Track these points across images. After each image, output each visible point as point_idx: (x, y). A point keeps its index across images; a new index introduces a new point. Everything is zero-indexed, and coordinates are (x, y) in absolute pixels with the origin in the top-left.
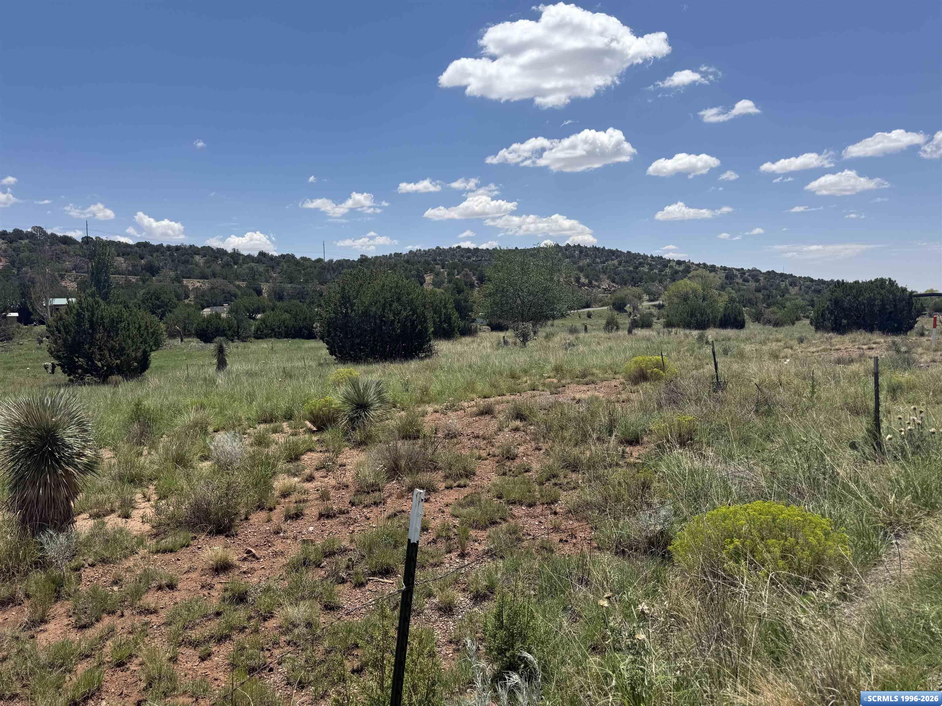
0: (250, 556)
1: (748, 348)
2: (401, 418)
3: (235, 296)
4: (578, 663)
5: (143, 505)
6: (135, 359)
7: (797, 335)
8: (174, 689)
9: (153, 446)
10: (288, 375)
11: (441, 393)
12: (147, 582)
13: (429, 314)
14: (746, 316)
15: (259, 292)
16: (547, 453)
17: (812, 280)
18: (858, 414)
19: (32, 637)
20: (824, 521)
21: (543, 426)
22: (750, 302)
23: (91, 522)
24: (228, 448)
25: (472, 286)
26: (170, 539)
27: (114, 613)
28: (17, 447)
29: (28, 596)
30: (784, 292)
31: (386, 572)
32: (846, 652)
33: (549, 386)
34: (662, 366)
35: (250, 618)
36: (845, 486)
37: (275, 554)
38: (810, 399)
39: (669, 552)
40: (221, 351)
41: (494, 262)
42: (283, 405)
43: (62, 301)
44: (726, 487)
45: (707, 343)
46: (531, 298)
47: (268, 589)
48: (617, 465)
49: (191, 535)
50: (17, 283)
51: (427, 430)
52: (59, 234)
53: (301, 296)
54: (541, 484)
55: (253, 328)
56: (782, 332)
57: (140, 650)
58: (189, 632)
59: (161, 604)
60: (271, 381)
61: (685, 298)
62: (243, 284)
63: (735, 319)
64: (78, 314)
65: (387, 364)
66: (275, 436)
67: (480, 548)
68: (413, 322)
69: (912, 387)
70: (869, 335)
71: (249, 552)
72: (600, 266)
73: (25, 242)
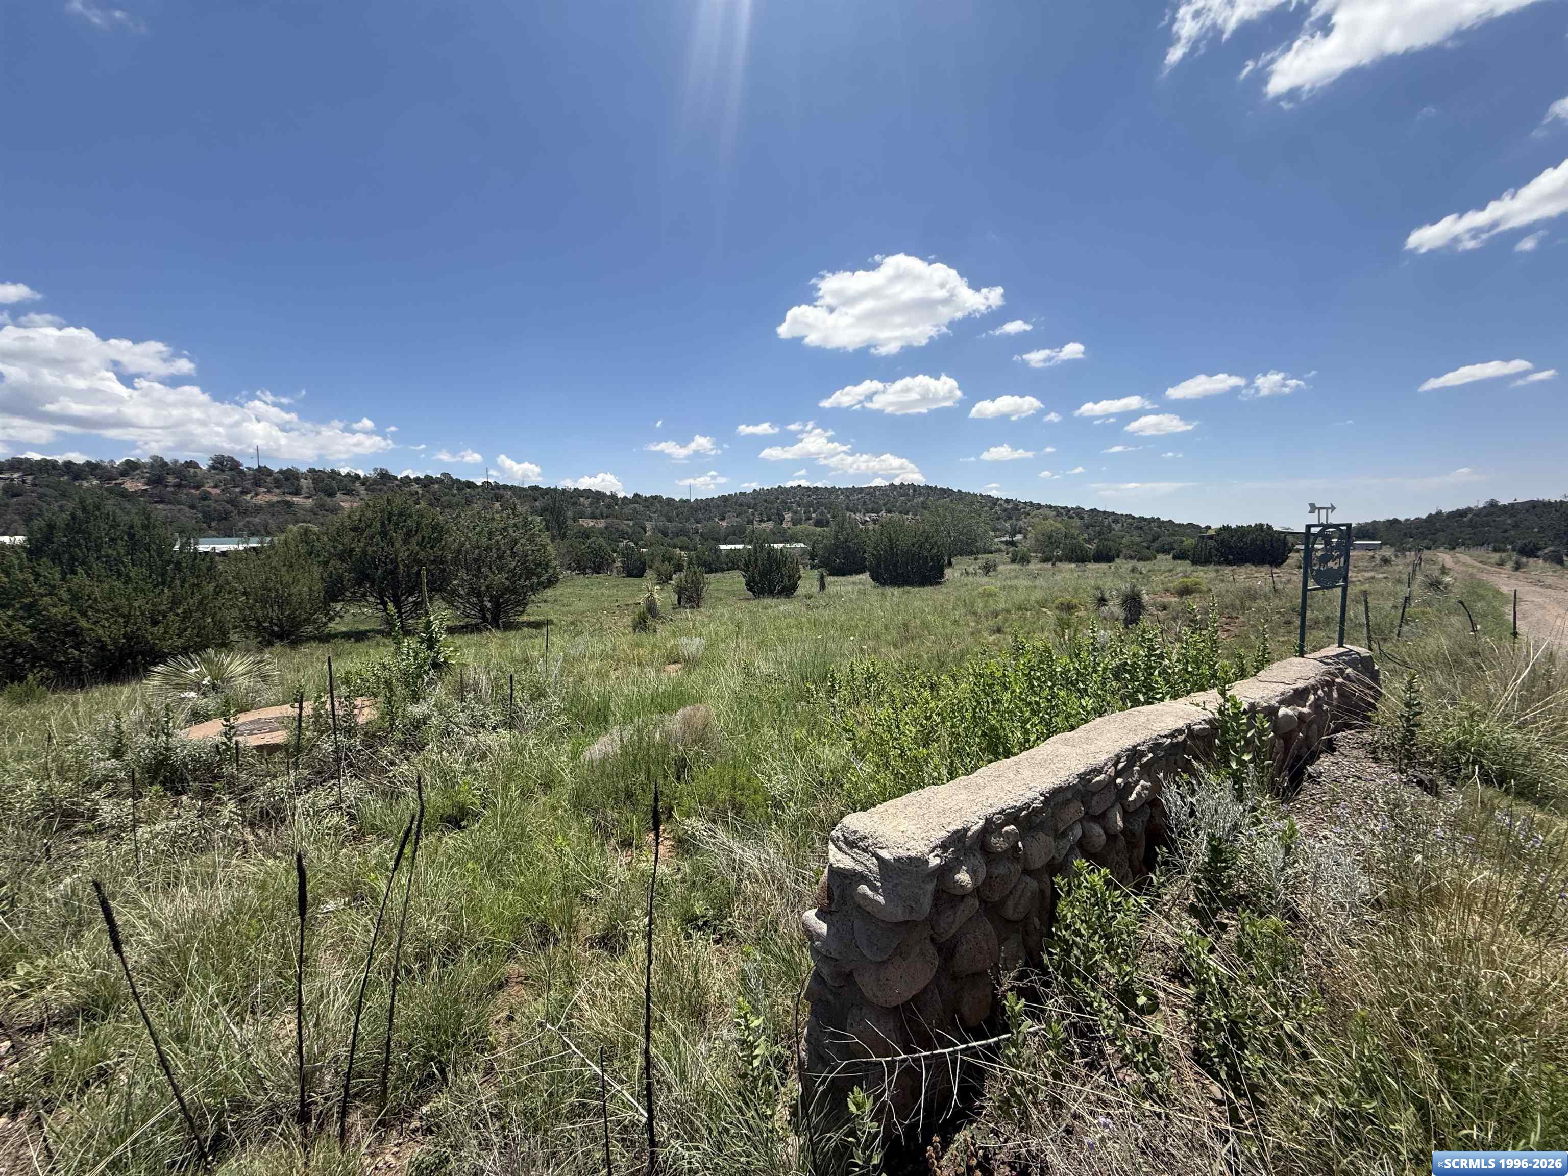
30: (1108, 529)
61: (1049, 536)
63: (1107, 554)
73: (436, 486)
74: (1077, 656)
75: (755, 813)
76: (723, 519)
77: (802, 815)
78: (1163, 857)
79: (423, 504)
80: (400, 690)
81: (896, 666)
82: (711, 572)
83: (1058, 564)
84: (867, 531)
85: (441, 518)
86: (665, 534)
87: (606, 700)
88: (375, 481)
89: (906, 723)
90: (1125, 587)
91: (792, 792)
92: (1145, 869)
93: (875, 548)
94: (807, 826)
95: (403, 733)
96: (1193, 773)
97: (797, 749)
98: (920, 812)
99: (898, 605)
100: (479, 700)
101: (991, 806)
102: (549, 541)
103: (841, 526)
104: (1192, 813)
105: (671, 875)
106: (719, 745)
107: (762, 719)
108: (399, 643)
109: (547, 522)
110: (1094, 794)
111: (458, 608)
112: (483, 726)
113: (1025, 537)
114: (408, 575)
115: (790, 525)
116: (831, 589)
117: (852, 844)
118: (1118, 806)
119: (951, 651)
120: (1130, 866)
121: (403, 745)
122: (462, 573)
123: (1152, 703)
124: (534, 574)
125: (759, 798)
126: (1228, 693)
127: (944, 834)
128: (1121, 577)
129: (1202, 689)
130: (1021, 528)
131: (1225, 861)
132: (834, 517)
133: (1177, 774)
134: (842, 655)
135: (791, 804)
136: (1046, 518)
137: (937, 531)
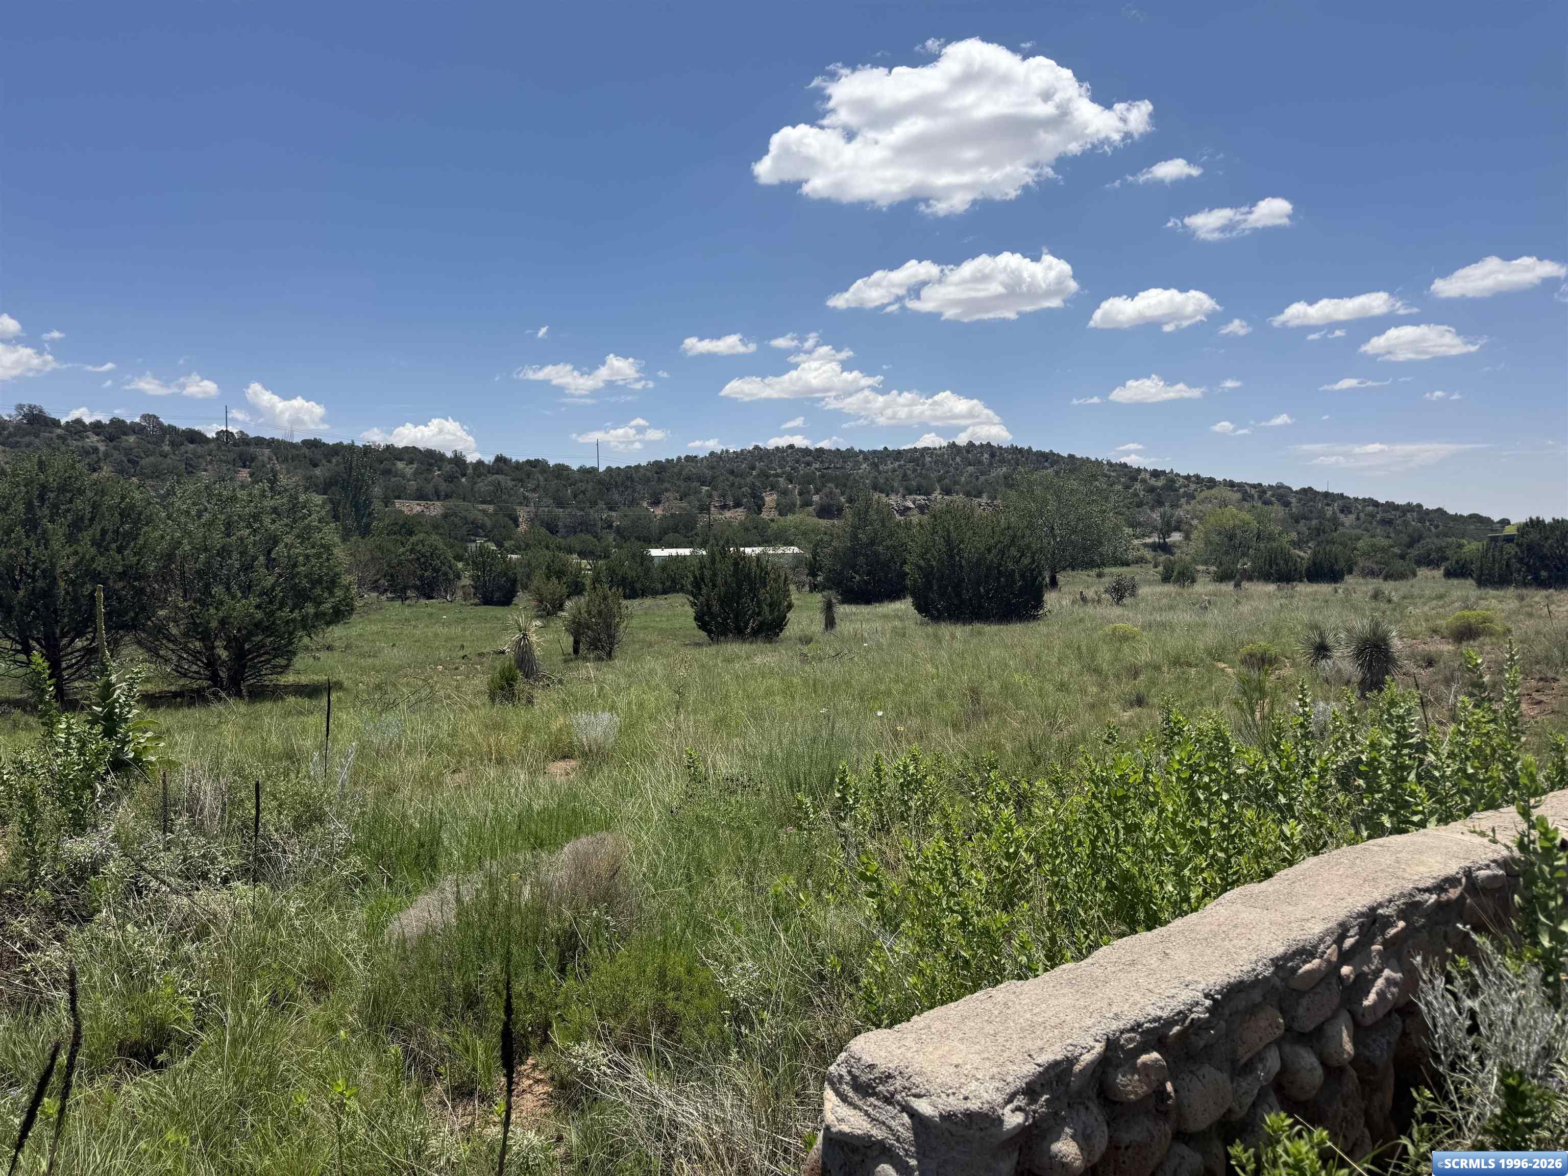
17: (1376, 504)
52: (182, 427)
61: (1230, 536)
63: (1331, 568)
73: (132, 439)
74: (1276, 746)
75: (700, 1032)
76: (656, 503)
77: (785, 1036)
78: (1424, 1107)
79: (106, 471)
80: (50, 812)
81: (957, 762)
82: (633, 594)
83: (1245, 585)
84: (908, 526)
85: (137, 495)
86: (552, 529)
87: (434, 828)
88: (18, 427)
89: (972, 866)
90: (1361, 624)
91: (768, 992)
92: (1394, 1131)
93: (922, 556)
94: (793, 1056)
95: (54, 891)
96: (1475, 955)
97: (778, 914)
98: (989, 1029)
99: (962, 655)
100: (198, 828)
101: (1117, 1017)
102: (337, 539)
103: (862, 517)
104: (1473, 1029)
105: (544, 1150)
106: (639, 906)
107: (716, 858)
108: (50, 725)
109: (335, 505)
110: (1301, 994)
111: (167, 661)
112: (204, 876)
113: (1187, 537)
114: (75, 600)
115: (774, 514)
116: (844, 627)
117: (864, 1089)
118: (1345, 1016)
119: (1055, 738)
120: (1368, 1124)
121: (53, 912)
122: (175, 597)
123: (1405, 831)
124: (309, 599)
125: (708, 1003)
126: (1535, 813)
127: (1029, 1069)
128: (1355, 608)
129: (1492, 805)
130: (1179, 522)
131: (1530, 1113)
132: (850, 500)
133: (1445, 957)
134: (861, 744)
135: (766, 1015)
136: (1224, 504)
137: (1030, 526)
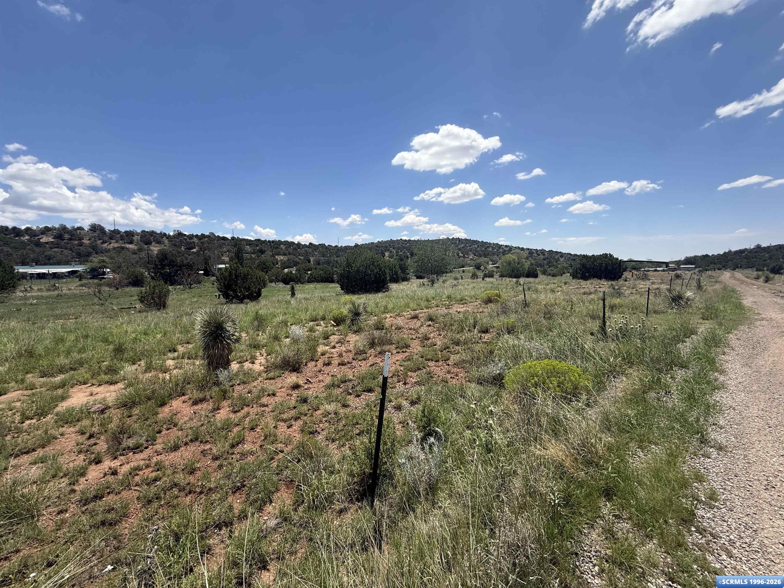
0: (308, 382)
1: (540, 287)
2: (375, 320)
3: (299, 263)
4: (460, 434)
5: (260, 358)
6: (255, 292)
7: (564, 281)
8: (276, 440)
9: (264, 332)
10: (323, 299)
11: (393, 308)
12: (263, 392)
13: (387, 271)
14: (539, 272)
15: (309, 262)
16: (444, 337)
17: (571, 254)
18: (594, 318)
19: (214, 416)
20: (578, 369)
21: (442, 324)
22: (541, 266)
23: (238, 365)
24: (297, 333)
25: (407, 257)
26: (272, 373)
27: (249, 406)
28: (206, 331)
29: (211, 398)
30: (557, 260)
31: (370, 390)
32: (590, 432)
33: (445, 305)
34: (499, 296)
35: (309, 410)
36: (588, 353)
37: (320, 381)
38: (570, 311)
39: (502, 383)
40: (293, 289)
41: (418, 246)
42: (321, 313)
43: (223, 266)
44: (530, 353)
45: (520, 284)
46: (436, 263)
47: (317, 397)
48: (478, 342)
49: (282, 372)
50: (203, 258)
51: (387, 325)
52: (221, 236)
53: (328, 263)
54: (442, 351)
55: (307, 278)
56: (556, 280)
57: (261, 422)
58: (282, 415)
59: (270, 402)
60: (315, 302)
61: (509, 263)
62: (302, 258)
63: (533, 273)
64: (230, 272)
65: (367, 294)
66: (318, 328)
67: (413, 381)
68: (379, 274)
69: (621, 306)
70: (599, 281)
71: (308, 380)
72: (469, 248)
73: (206, 239)
88: (174, 236)
